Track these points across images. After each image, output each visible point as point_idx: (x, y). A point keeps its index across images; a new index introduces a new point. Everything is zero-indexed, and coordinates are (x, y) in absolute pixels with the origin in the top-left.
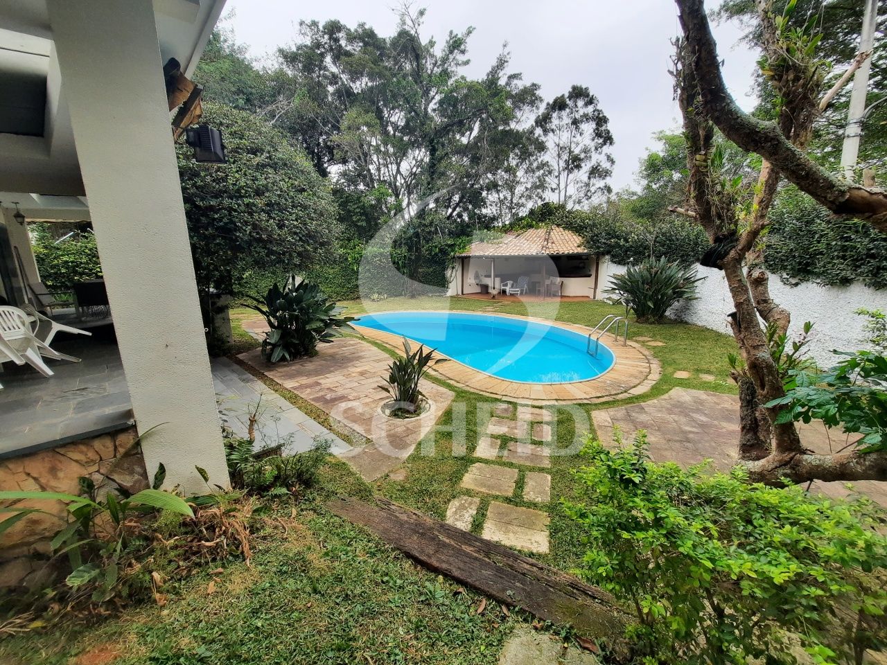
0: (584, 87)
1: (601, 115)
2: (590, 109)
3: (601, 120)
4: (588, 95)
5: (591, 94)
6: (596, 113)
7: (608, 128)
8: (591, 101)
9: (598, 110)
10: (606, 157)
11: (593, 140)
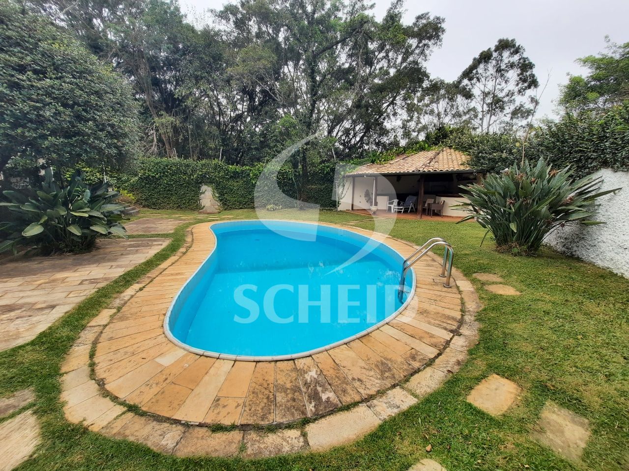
0: (510, 39)
1: (527, 62)
2: (516, 58)
3: (526, 66)
4: (514, 46)
5: (517, 45)
6: (522, 61)
7: (533, 73)
8: (517, 51)
9: (524, 58)
10: (530, 99)
11: (517, 85)
